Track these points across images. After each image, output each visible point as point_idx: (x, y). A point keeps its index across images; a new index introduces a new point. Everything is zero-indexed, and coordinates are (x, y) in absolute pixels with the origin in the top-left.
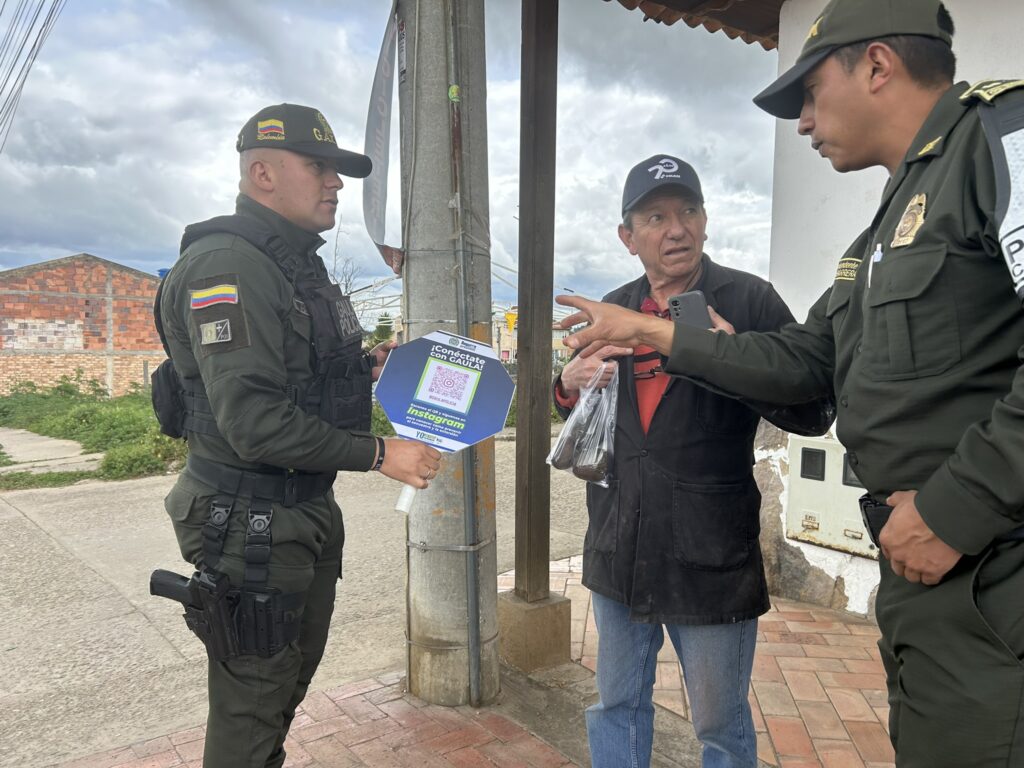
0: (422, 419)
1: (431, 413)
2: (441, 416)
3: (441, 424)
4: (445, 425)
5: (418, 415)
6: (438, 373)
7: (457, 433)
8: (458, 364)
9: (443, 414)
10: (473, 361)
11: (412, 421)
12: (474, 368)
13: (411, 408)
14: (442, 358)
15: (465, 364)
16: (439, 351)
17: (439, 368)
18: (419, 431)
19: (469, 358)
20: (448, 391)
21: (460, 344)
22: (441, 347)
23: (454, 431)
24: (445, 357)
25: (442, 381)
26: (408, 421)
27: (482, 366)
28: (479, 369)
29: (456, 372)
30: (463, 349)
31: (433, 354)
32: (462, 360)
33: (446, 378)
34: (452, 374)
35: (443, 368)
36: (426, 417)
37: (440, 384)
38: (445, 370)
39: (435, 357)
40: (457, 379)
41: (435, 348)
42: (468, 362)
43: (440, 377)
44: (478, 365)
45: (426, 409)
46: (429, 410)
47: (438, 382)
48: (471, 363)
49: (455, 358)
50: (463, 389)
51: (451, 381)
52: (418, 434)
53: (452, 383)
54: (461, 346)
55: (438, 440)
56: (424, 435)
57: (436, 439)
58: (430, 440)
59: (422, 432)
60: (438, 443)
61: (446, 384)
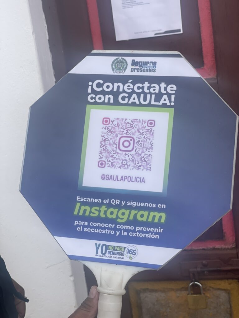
3: (128, 223)
4: (135, 222)
5: (92, 215)
6: (105, 131)
7: (156, 233)
8: (134, 104)
9: (128, 203)
10: (157, 91)
11: (84, 226)
12: (161, 103)
13: (78, 205)
14: (106, 101)
15: (145, 100)
16: (101, 89)
17: (106, 121)
18: (98, 242)
19: (149, 88)
20: (127, 158)
21: (130, 67)
22: (102, 82)
23: (152, 230)
24: (112, 97)
25: (114, 143)
26: (78, 229)
27: (173, 97)
28: (168, 104)
29: (134, 121)
30: (136, 73)
31: (92, 98)
32: (139, 95)
33: (119, 136)
34: (128, 125)
35: (112, 119)
36: (102, 215)
37: (113, 149)
38: (116, 123)
39: (96, 103)
40: (137, 133)
41: (92, 86)
42: (148, 96)
43: (110, 137)
44: (165, 97)
45: (100, 201)
46: (105, 201)
47: (108, 146)
48: (153, 96)
49: (127, 95)
50: (151, 148)
51: (129, 139)
52: (97, 248)
53: (132, 142)
54: (132, 70)
55: (129, 251)
56: (107, 247)
57: (126, 251)
58: (118, 254)
59: (102, 243)
60: (130, 258)
61: (122, 147)
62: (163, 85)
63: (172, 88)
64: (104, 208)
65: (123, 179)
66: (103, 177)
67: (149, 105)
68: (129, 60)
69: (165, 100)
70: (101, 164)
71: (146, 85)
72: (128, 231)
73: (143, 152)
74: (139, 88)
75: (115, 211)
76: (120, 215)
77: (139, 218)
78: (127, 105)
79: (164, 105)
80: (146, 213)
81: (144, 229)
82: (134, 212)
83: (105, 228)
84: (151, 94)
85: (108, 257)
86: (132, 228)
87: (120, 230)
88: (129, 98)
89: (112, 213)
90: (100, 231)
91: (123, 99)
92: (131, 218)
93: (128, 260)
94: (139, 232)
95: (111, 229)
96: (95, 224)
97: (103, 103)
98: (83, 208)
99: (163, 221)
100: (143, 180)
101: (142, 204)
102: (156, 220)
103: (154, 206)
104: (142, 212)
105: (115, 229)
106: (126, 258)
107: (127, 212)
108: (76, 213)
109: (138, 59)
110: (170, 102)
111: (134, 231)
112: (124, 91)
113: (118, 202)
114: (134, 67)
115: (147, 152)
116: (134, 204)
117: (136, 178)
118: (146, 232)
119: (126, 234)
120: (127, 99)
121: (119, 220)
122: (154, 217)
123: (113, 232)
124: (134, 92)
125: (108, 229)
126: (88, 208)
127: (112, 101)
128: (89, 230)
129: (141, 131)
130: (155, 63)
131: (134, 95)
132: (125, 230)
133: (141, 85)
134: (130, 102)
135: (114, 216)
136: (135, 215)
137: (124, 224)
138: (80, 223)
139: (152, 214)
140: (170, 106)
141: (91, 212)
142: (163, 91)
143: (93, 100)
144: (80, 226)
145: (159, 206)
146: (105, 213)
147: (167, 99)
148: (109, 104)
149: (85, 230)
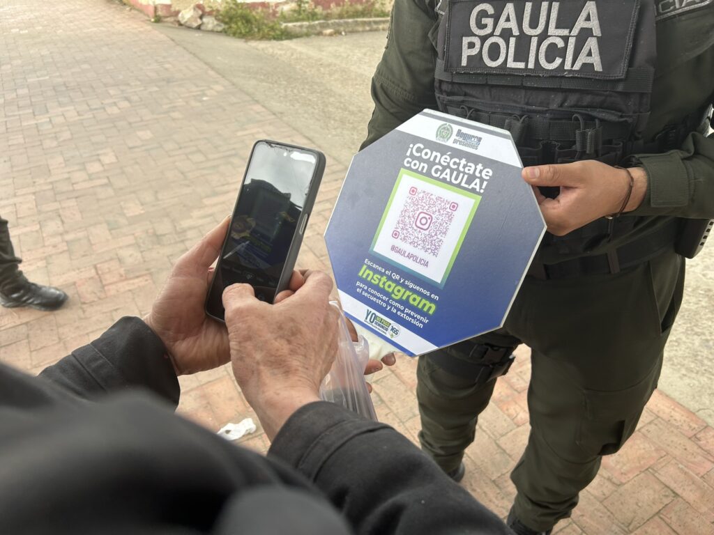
0: (376, 287)
1: (390, 278)
2: (403, 285)
3: (400, 301)
4: (406, 303)
5: (373, 281)
6: (410, 201)
7: (421, 322)
8: (444, 180)
9: (406, 282)
10: (471, 172)
11: (363, 290)
12: (470, 187)
13: (365, 267)
14: (420, 170)
15: (456, 179)
16: (418, 155)
17: (413, 191)
18: (370, 309)
19: (465, 166)
20: (420, 236)
21: (454, 137)
22: (422, 146)
23: (419, 317)
24: (426, 166)
25: (413, 217)
26: (358, 290)
27: (485, 183)
28: (478, 190)
29: (439, 198)
30: (457, 146)
31: (408, 162)
32: (452, 171)
33: (420, 210)
34: (432, 202)
35: (419, 190)
36: (381, 286)
37: (410, 222)
38: (421, 195)
39: (410, 168)
40: (437, 213)
41: (412, 148)
42: (461, 175)
43: (412, 209)
44: (477, 181)
45: (383, 271)
46: (387, 272)
47: (407, 218)
48: (466, 176)
49: (440, 168)
50: (445, 233)
51: (427, 217)
52: (368, 315)
53: (429, 221)
54: (455, 141)
55: (393, 329)
56: (376, 317)
57: (390, 327)
58: (382, 327)
59: (373, 311)
60: (392, 335)
61: (419, 224)
62: (480, 167)
63: (488, 173)
64: (384, 279)
65: (410, 256)
66: (393, 248)
67: (459, 186)
68: (456, 128)
69: (476, 184)
70: (395, 235)
71: (463, 162)
72: (398, 309)
73: (436, 235)
74: (455, 163)
75: (393, 285)
76: (395, 291)
77: (411, 301)
78: (437, 179)
79: (473, 190)
80: (418, 299)
81: (412, 313)
82: (408, 293)
83: (379, 298)
84: (464, 173)
85: (373, 326)
86: (402, 308)
87: (391, 305)
88: (442, 171)
89: (389, 286)
90: (374, 299)
91: (436, 171)
92: (404, 298)
93: (389, 337)
94: (407, 314)
95: (384, 301)
96: (373, 291)
97: (416, 171)
98: (368, 271)
99: (431, 312)
100: (426, 264)
101: (418, 288)
102: (425, 309)
103: (428, 294)
104: (415, 296)
105: (387, 303)
106: (388, 334)
107: (403, 290)
108: (360, 274)
109: (465, 130)
110: (481, 188)
111: (403, 311)
112: (439, 163)
113: (398, 277)
114: (457, 138)
115: (439, 236)
116: (411, 285)
117: (421, 260)
118: (413, 317)
119: (395, 311)
120: (439, 173)
121: (393, 295)
122: (425, 305)
123: (384, 305)
124: (448, 166)
125: (382, 300)
126: (371, 273)
127: (424, 171)
128: (366, 294)
129: (442, 212)
130: (480, 139)
131: (448, 171)
132: (396, 307)
133: (457, 161)
134: (441, 177)
135: (390, 290)
136: (409, 297)
137: (397, 301)
138: (362, 285)
139: (424, 301)
140: (479, 193)
141: (372, 278)
142: (477, 174)
143: (408, 165)
144: (360, 288)
145: (433, 296)
146: (384, 284)
147: (478, 184)
148: (421, 173)
149: (364, 293)
